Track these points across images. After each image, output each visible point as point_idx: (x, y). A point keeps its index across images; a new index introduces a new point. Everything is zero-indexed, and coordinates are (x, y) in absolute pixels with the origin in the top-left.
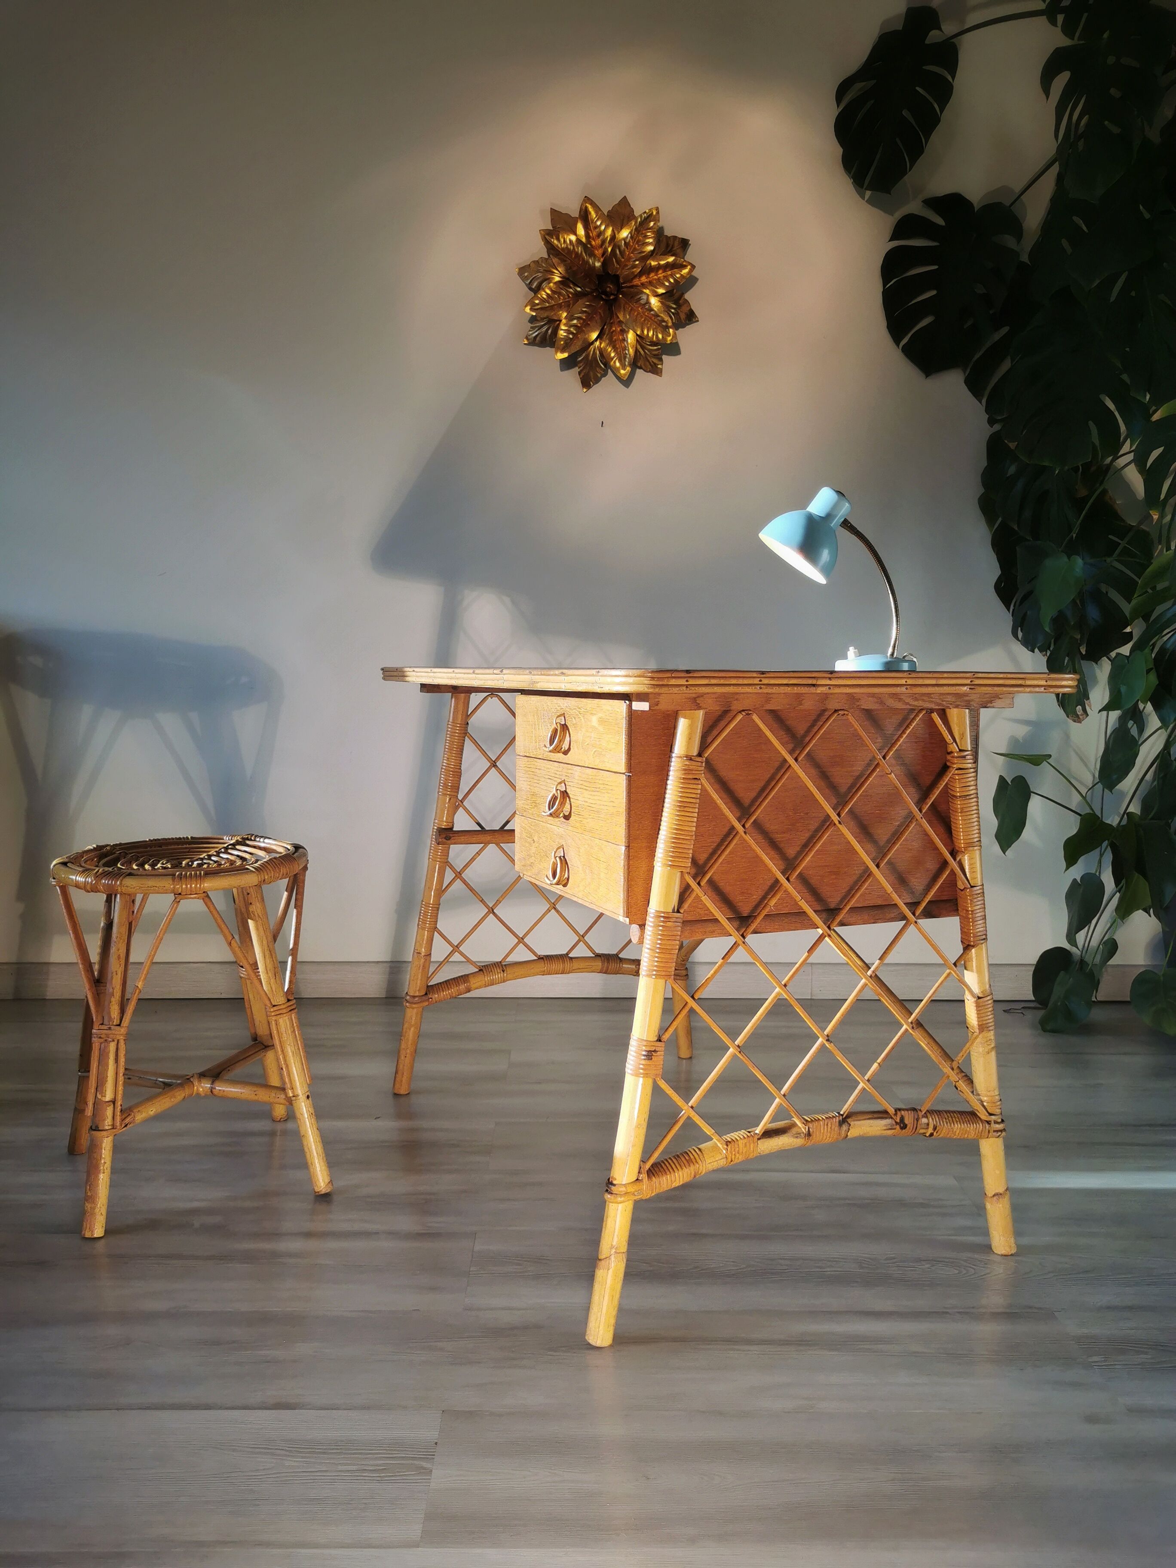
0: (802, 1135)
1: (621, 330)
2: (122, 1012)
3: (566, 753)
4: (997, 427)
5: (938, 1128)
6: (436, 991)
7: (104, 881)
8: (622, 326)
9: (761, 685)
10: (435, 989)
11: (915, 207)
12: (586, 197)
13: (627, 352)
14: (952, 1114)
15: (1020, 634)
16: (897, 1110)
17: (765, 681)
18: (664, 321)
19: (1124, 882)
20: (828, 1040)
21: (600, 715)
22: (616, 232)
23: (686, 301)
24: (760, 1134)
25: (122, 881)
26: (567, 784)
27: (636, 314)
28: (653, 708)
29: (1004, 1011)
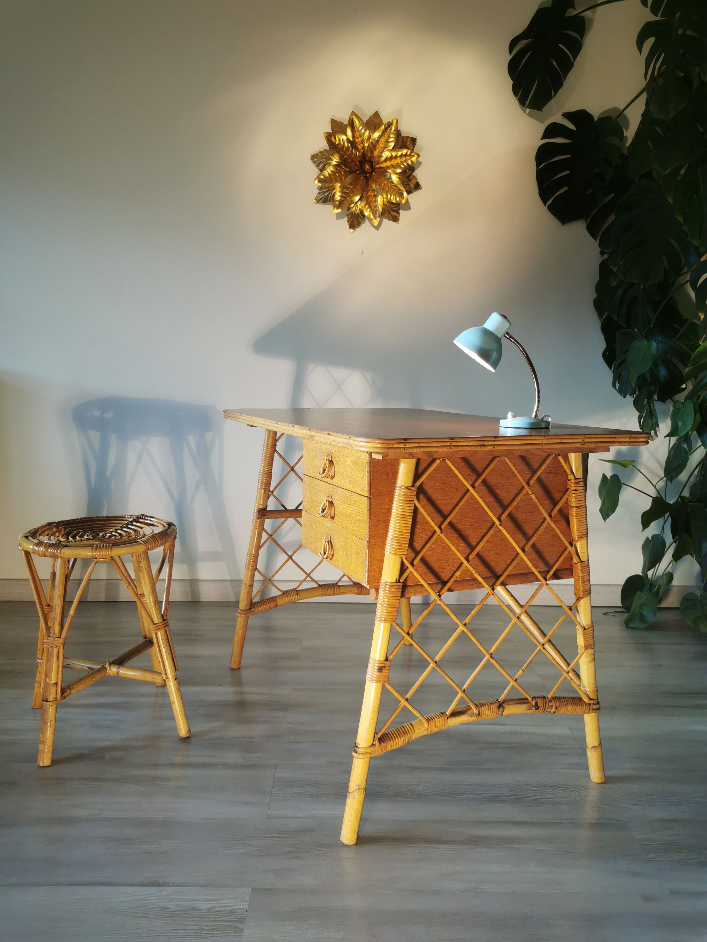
0: (475, 714)
1: (374, 195)
2: (62, 628)
3: (332, 478)
4: (606, 256)
5: (558, 709)
6: (256, 607)
7: (50, 550)
8: (374, 193)
9: (451, 447)
10: (255, 605)
11: (558, 118)
12: (352, 112)
13: (377, 208)
14: (567, 699)
15: (617, 385)
16: (534, 698)
17: (454, 444)
18: (401, 190)
19: (677, 537)
20: (491, 657)
21: (353, 458)
22: (371, 134)
23: (414, 177)
24: (449, 715)
25: (61, 550)
26: (332, 497)
27: (383, 185)
28: (385, 458)
29: (603, 614)
